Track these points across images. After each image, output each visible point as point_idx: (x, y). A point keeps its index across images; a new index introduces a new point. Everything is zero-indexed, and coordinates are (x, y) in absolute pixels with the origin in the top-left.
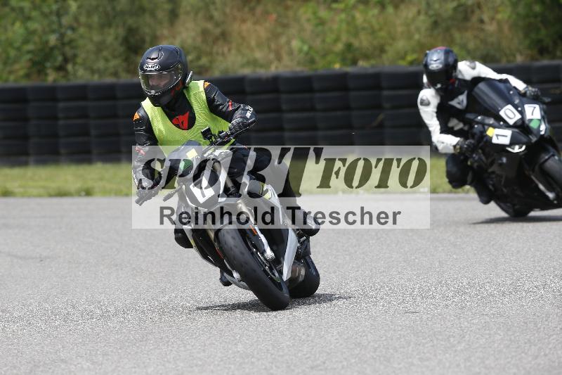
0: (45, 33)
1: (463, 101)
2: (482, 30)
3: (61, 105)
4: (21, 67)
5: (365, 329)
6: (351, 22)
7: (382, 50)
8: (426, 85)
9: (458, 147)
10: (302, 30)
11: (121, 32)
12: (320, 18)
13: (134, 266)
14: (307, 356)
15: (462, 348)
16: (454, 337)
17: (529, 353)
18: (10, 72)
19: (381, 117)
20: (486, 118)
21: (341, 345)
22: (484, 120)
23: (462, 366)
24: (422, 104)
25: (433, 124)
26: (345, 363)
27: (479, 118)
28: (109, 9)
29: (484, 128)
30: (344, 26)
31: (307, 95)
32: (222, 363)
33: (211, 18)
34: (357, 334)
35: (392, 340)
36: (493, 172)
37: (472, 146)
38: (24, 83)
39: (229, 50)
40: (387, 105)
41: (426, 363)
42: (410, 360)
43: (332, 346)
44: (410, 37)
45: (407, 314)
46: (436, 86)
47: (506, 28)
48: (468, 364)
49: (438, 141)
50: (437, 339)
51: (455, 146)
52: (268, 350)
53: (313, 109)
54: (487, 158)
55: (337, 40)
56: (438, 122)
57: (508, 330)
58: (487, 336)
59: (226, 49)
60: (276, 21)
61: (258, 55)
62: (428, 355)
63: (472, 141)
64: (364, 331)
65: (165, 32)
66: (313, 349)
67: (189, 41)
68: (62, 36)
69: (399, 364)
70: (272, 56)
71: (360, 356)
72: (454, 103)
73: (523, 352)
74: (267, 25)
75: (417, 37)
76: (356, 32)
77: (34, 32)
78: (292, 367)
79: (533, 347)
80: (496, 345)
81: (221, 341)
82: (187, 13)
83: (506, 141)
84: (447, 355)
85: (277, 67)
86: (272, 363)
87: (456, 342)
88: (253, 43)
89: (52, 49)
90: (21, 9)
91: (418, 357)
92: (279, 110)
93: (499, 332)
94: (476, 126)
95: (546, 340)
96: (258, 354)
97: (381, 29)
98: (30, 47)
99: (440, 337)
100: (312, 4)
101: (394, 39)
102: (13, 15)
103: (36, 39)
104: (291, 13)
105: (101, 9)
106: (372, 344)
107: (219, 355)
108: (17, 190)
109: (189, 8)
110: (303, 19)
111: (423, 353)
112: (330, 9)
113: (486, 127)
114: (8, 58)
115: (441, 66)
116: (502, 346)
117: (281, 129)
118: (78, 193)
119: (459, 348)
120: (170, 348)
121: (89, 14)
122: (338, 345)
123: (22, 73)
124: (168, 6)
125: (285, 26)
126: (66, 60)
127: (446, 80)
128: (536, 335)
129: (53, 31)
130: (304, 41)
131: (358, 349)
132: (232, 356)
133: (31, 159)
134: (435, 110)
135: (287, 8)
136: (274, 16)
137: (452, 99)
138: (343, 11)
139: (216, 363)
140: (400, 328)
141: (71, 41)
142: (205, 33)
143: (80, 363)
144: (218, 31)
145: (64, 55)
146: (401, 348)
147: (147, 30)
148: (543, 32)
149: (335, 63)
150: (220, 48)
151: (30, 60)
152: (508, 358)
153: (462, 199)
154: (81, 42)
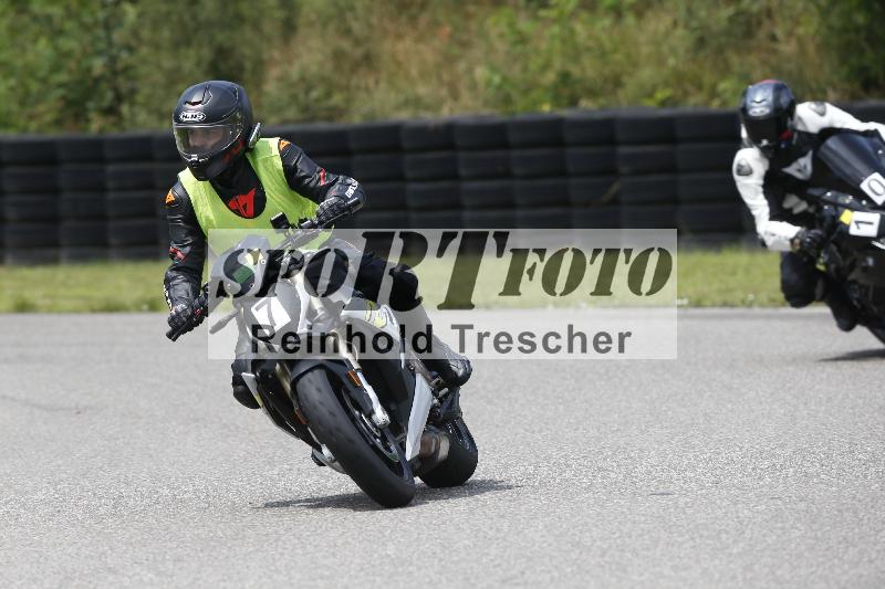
0: (85, 54)
1: (805, 167)
2: (775, 51)
3: (111, 168)
4: (48, 109)
5: (588, 520)
6: (568, 38)
7: (617, 83)
8: (745, 142)
9: (797, 241)
10: (491, 50)
11: (207, 53)
12: (519, 33)
13: (225, 421)
14: (496, 563)
15: (740, 550)
16: (727, 532)
17: (845, 557)
18: (31, 117)
19: (616, 187)
20: (840, 194)
21: (550, 545)
22: (836, 197)
23: (740, 578)
24: (740, 172)
25: (758, 205)
26: (556, 574)
27: (829, 194)
28: (187, 17)
29: (836, 210)
30: (557, 44)
31: (499, 153)
32: (362, 574)
33: (347, 32)
34: (575, 527)
35: (630, 537)
36: (854, 282)
37: (818, 240)
38: (53, 134)
39: (377, 82)
40: (624, 169)
41: (684, 574)
42: (658, 569)
43: (536, 548)
44: (661, 62)
45: (655, 497)
46: (760, 142)
47: (811, 49)
48: (749, 576)
49: (766, 233)
50: (701, 536)
51: (792, 241)
52: (434, 553)
53: (508, 175)
54: (844, 258)
55: (546, 67)
56: (765, 202)
57: (813, 522)
58: (779, 532)
59: (371, 82)
60: (451, 36)
61: (422, 90)
62: (685, 560)
63: (819, 232)
64: (586, 524)
65: (276, 54)
66: (505, 552)
67: (314, 69)
68: (113, 60)
69: (641, 575)
70: (444, 92)
71: (579, 562)
72: (792, 170)
73: (835, 557)
74: (437, 43)
75: (671, 62)
76: (576, 54)
77: (68, 55)
78: (472, 581)
79: (851, 548)
80: (793, 546)
81: (361, 538)
82: (310, 24)
83: (871, 231)
84: (717, 562)
85: (451, 110)
86: (441, 574)
87: (730, 541)
88: (414, 72)
89: (97, 80)
90: (49, 18)
91: (670, 564)
92: (455, 176)
93: (799, 525)
94: (826, 207)
95: (873, 538)
96: (419, 559)
97: (615, 51)
98: (63, 77)
99: (705, 533)
100: (507, 11)
101: (635, 65)
102: (35, 28)
103: (72, 65)
104: (473, 25)
105: (174, 18)
106: (598, 543)
107: (358, 561)
108: (40, 302)
109: (313, 17)
110: (493, 33)
111: (679, 557)
112: (536, 18)
113: (840, 209)
114: (27, 93)
115: (767, 111)
116: (803, 548)
117: (458, 206)
118: (138, 308)
119: (735, 551)
120: (280, 550)
121: (156, 26)
122: (545, 545)
123: (49, 118)
124: (280, 14)
125: (465, 45)
126: (119, 98)
127: (778, 134)
128: (857, 530)
129: (99, 53)
130: (494, 69)
131: (578, 551)
132: (378, 562)
133: (64, 253)
134: (761, 182)
135: (468, 16)
136: (448, 29)
137: (788, 164)
138: (554, 21)
139: (352, 573)
140: (643, 518)
141: (127, 69)
142: (338, 56)
143: (139, 574)
144: (359, 52)
145: (116, 90)
146: (643, 549)
147: (247, 51)
148: (870, 55)
149: (542, 102)
150: (364, 79)
151: (63, 98)
152: (812, 565)
153: (742, 316)
154: (143, 70)
